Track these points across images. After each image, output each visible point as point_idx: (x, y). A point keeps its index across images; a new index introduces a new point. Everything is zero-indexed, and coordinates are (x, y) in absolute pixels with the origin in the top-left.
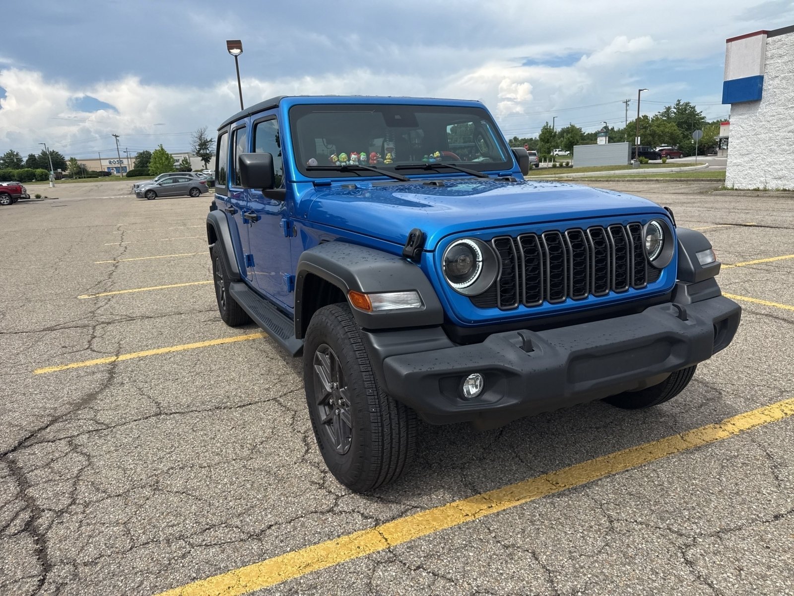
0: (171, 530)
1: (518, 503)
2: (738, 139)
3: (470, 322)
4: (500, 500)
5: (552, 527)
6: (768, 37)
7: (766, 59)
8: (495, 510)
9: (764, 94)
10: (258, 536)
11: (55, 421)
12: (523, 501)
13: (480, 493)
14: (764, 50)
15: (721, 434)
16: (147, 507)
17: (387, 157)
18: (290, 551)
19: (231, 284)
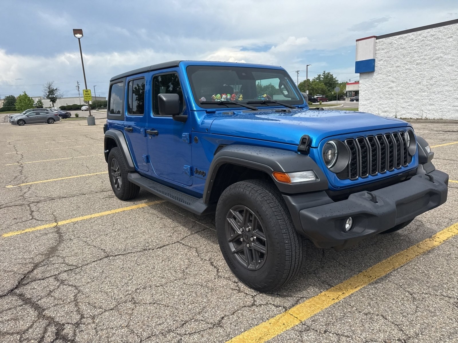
0: (160, 327)
1: (357, 290)
2: (364, 91)
3: (337, 187)
4: (346, 289)
5: (383, 301)
6: (376, 39)
7: (376, 50)
8: (347, 295)
9: (376, 68)
10: (219, 324)
11: (36, 266)
12: (359, 288)
13: (333, 286)
14: (375, 46)
15: (436, 244)
16: (136, 314)
17: (240, 97)
18: (244, 331)
19: (128, 174)
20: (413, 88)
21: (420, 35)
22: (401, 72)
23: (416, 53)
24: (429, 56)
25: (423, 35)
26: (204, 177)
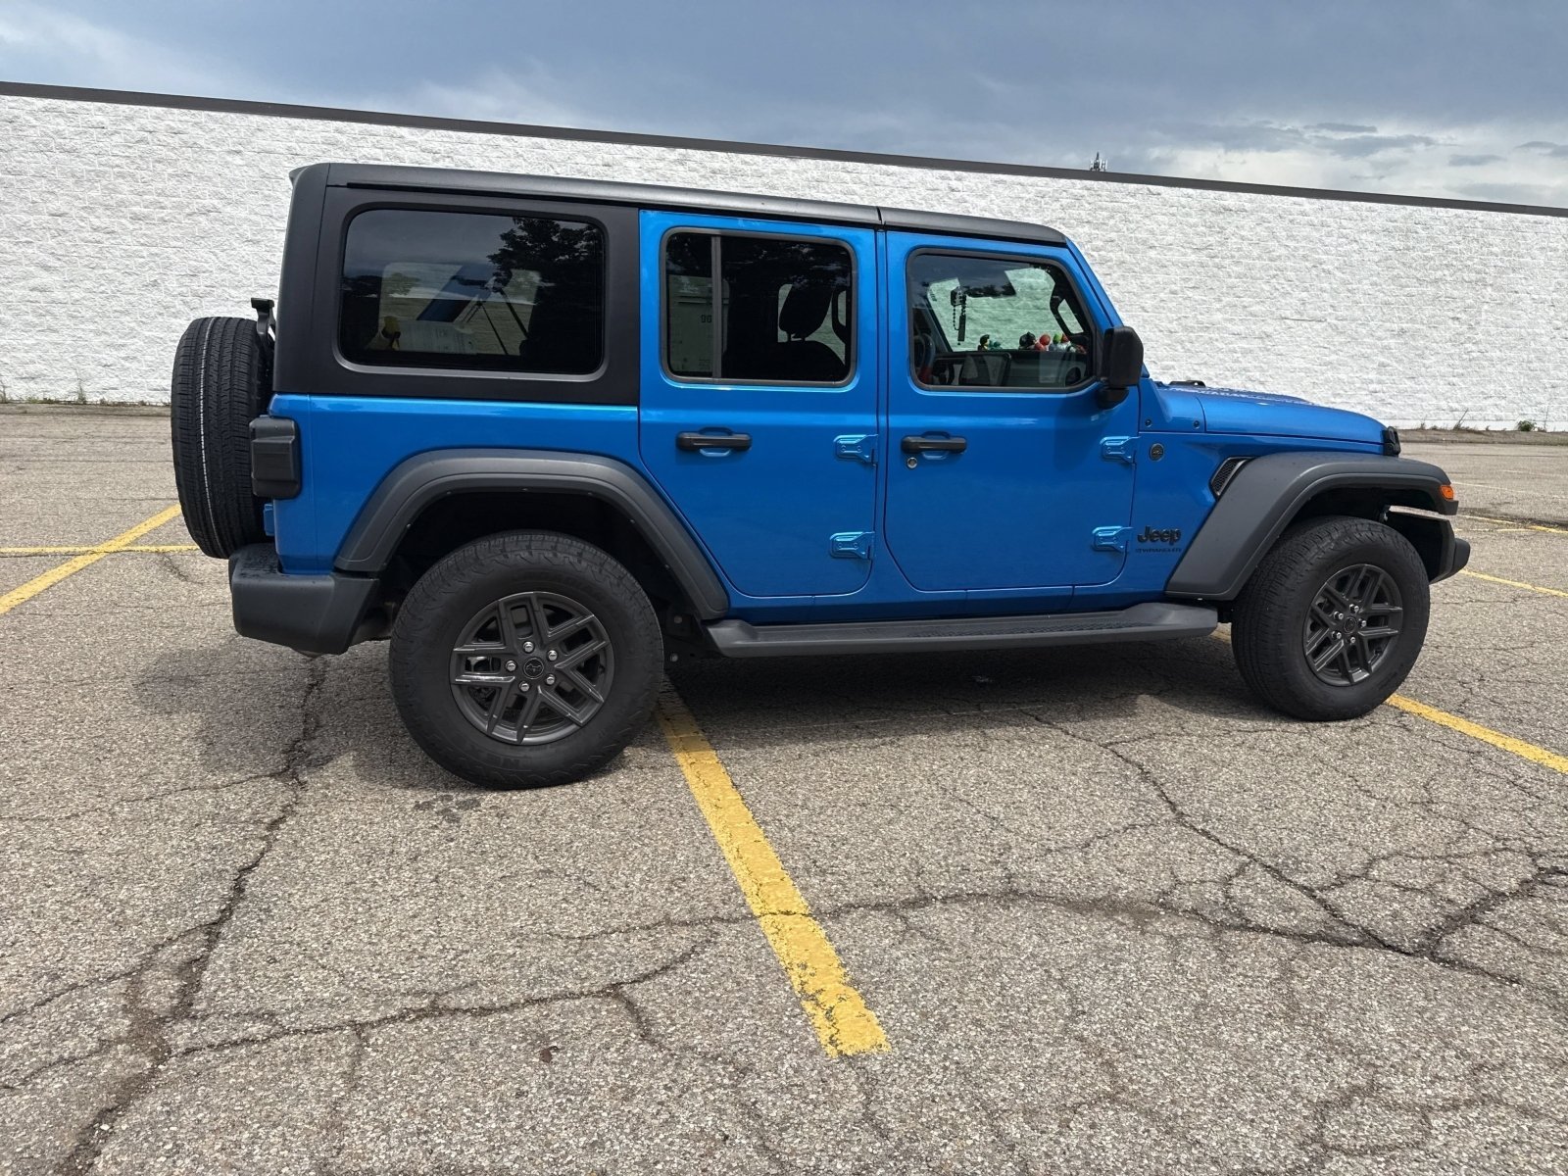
19: (712, 630)
20: (132, 299)
21: (129, 119)
22: (76, 235)
23: (124, 178)
24: (174, 199)
25: (142, 121)
26: (1171, 544)
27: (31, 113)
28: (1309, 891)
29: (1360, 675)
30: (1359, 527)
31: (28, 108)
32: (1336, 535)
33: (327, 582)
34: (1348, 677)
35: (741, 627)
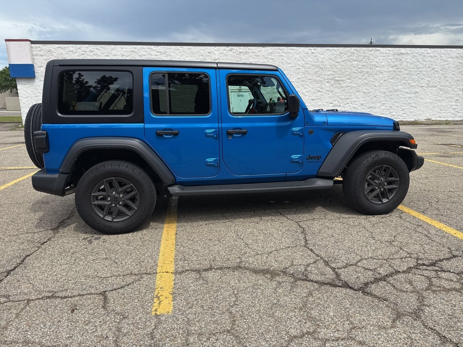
6: (32, 44)
7: (33, 55)
9: (36, 74)
14: (32, 51)
19: (169, 188)
25: (83, 49)
26: (318, 160)
27: (55, 49)
28: (333, 269)
29: (385, 201)
30: (381, 153)
31: (54, 47)
32: (373, 156)
33: (56, 176)
34: (381, 201)
35: (178, 187)
